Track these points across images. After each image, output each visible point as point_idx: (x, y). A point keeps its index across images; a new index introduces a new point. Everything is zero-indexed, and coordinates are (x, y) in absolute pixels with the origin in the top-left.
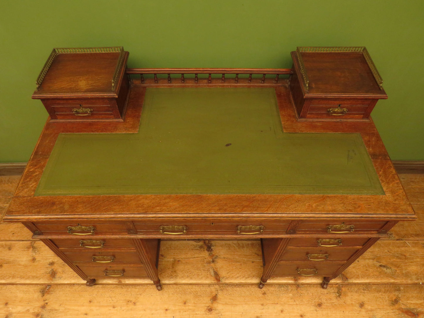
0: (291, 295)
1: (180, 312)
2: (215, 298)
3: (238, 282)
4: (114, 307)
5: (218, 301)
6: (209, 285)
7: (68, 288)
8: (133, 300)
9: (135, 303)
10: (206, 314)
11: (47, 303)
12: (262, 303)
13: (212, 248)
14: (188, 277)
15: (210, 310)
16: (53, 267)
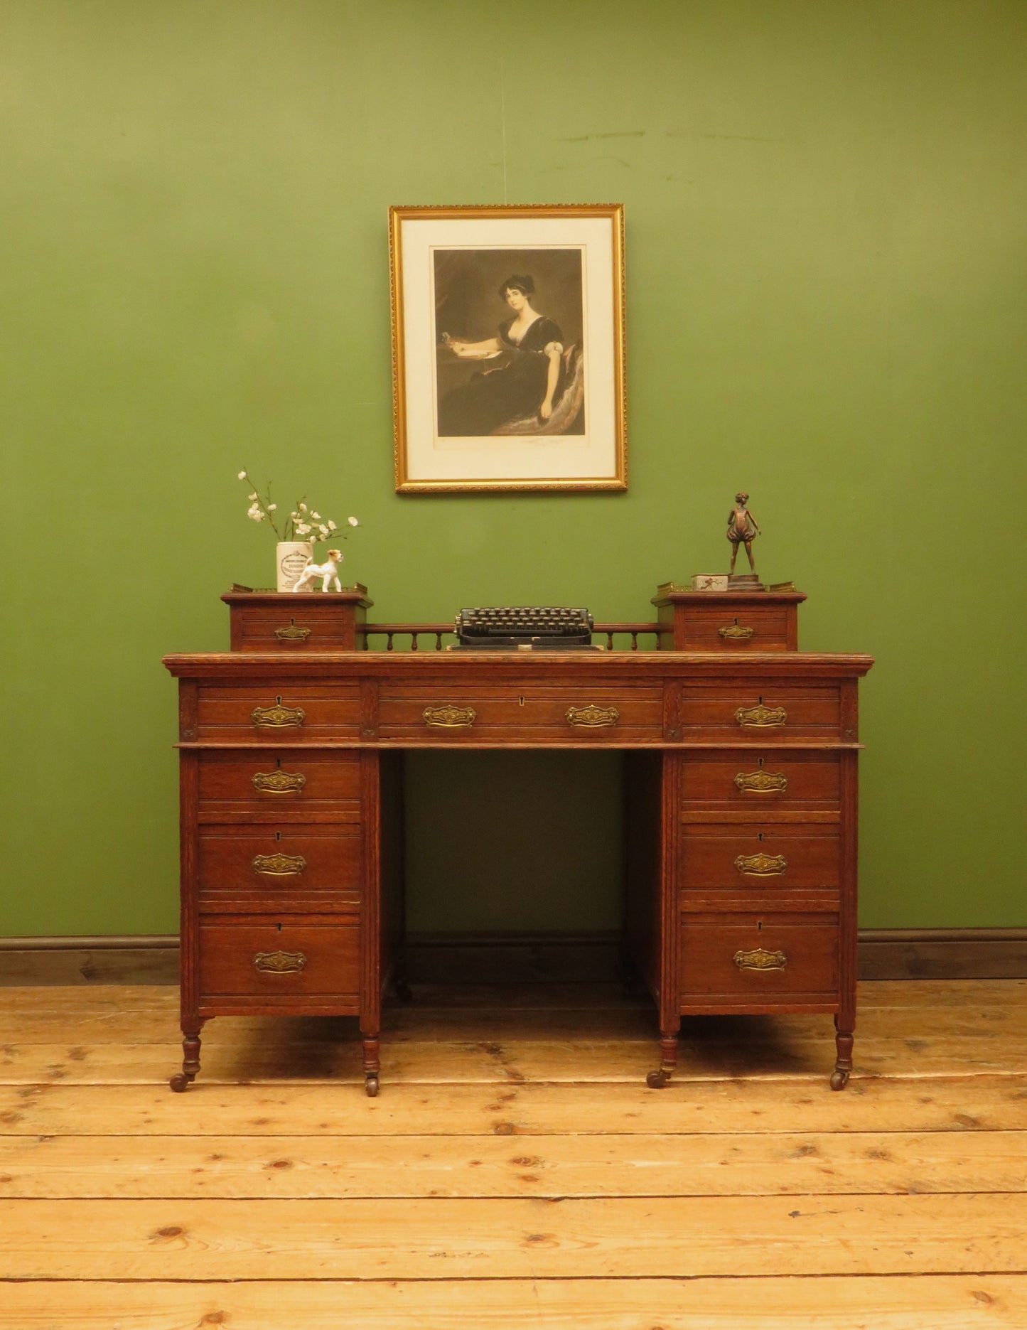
0: (725, 1094)
1: (410, 1110)
2: (510, 1097)
3: (576, 1080)
4: (223, 1106)
5: (518, 1100)
6: (493, 1085)
7: (97, 1089)
8: (282, 1100)
9: (283, 1103)
10: (484, 1112)
11: (35, 1103)
12: (643, 1101)
13: (501, 1050)
14: (434, 1076)
15: (496, 1108)
16: (59, 1069)
